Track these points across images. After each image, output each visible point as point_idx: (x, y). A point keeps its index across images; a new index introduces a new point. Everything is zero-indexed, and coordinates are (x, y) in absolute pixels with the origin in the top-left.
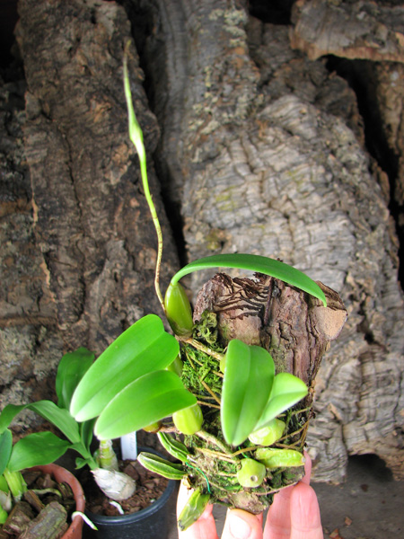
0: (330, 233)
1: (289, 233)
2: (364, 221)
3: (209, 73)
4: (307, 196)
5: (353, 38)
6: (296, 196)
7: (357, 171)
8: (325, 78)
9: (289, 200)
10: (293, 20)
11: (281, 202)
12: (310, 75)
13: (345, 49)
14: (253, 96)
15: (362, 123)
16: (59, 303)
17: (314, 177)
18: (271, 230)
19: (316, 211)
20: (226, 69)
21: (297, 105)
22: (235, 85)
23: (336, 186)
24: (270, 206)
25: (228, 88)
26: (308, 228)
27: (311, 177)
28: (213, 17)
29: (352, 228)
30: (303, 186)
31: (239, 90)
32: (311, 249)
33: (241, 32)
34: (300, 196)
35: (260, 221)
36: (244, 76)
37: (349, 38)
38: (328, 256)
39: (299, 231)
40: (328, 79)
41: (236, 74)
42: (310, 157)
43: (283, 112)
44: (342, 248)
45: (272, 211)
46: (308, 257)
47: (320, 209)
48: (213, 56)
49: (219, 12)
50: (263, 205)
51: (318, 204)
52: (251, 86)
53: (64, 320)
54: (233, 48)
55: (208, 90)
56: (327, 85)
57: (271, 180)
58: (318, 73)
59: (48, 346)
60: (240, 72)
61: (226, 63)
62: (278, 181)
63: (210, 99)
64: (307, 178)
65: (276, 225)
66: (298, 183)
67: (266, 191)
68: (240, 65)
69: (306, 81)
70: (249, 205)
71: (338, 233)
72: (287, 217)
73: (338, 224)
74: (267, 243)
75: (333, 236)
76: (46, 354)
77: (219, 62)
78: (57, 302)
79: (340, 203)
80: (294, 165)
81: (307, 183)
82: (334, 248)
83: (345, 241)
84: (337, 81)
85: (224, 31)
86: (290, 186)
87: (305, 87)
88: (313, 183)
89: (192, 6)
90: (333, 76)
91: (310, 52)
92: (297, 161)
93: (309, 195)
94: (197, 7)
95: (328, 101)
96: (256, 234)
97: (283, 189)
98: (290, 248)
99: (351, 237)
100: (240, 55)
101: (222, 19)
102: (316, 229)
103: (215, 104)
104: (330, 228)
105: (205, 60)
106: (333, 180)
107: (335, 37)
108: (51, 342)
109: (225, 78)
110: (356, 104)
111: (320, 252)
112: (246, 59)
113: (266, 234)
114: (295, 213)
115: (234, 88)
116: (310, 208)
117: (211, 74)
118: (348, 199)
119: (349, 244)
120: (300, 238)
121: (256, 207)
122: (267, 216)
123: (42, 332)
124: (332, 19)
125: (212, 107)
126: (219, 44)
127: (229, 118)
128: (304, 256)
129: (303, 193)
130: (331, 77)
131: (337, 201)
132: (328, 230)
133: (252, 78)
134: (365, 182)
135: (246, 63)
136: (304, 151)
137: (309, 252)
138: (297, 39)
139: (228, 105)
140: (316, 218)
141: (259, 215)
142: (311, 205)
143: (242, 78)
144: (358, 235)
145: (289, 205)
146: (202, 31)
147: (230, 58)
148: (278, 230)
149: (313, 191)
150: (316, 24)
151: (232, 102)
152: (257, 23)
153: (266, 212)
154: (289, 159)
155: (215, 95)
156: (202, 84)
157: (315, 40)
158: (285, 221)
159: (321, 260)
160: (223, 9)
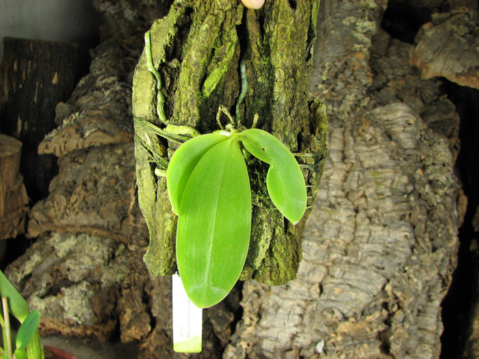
0: (389, 239)
1: (353, 225)
2: (427, 240)
3: (327, 68)
4: (381, 199)
5: (468, 67)
6: (371, 195)
7: (441, 192)
8: (435, 98)
9: (364, 196)
10: (416, 40)
11: (357, 196)
12: (421, 92)
13: (458, 75)
14: (360, 97)
15: (459, 147)
16: (135, 227)
17: (395, 184)
18: (337, 218)
19: (385, 215)
20: (345, 69)
21: (406, 115)
22: (347, 83)
23: (412, 198)
24: (347, 196)
25: (340, 85)
26: (371, 227)
27: (392, 183)
28: (346, 22)
29: (413, 242)
30: (382, 189)
31: (349, 89)
32: (366, 247)
33: (367, 40)
34: (376, 196)
35: (332, 206)
36: (358, 78)
37: (464, 66)
38: (378, 259)
39: (362, 227)
40: (438, 100)
41: (352, 75)
42: (398, 165)
43: (390, 117)
44: (395, 257)
45: (346, 201)
46: (360, 253)
47: (389, 215)
48: (336, 55)
49: (353, 19)
50: (340, 193)
51: (389, 209)
52: (361, 88)
53: (134, 242)
54: (355, 52)
55: (323, 82)
56: (436, 105)
57: (356, 173)
58: (429, 93)
59: (120, 261)
60: (356, 74)
61: (346, 63)
62: (361, 176)
63: (322, 90)
64: (388, 183)
65: (343, 215)
66: (378, 184)
67: (348, 182)
68: (357, 68)
69: (416, 97)
70: (328, 189)
71: (396, 242)
72: (357, 211)
73: (400, 235)
74: (330, 228)
75: (390, 243)
76: (116, 267)
77: (339, 61)
78: (134, 225)
79: (410, 215)
80: (381, 167)
81: (386, 187)
82: (387, 253)
83: (399, 251)
84: (446, 104)
85: (352, 35)
86: (370, 184)
87: (414, 102)
88: (391, 189)
89: (331, 9)
90: (444, 98)
91: (424, 71)
92: (385, 164)
93: (384, 198)
94: (335, 11)
95: (432, 119)
96: (322, 216)
97: (362, 185)
98: (348, 239)
99: (408, 250)
100: (360, 59)
101: (353, 26)
102: (378, 231)
103: (324, 95)
104: (391, 235)
105: (328, 57)
106: (412, 192)
107: (450, 63)
108: (123, 258)
109: (341, 76)
110: (458, 128)
111: (372, 253)
112: (364, 64)
113: (331, 219)
114: (365, 210)
115: (346, 86)
116: (380, 210)
117: (329, 70)
118: (419, 215)
119: (403, 256)
120: (361, 234)
121: (333, 193)
122: (339, 204)
123: (120, 248)
124: (452, 46)
125: (321, 98)
126: (344, 45)
127: (333, 111)
128: (357, 251)
129: (378, 194)
130: (441, 98)
131: (408, 212)
132: (389, 236)
133: (364, 81)
134: (444, 205)
135: (363, 67)
136: (396, 157)
137: (363, 249)
138: (415, 57)
139: (335, 99)
140: (382, 221)
141: (333, 200)
142: (382, 208)
143: (355, 79)
144: (415, 250)
145: (363, 201)
146: (333, 32)
147: (349, 60)
148: (343, 220)
149: (389, 196)
150: (436, 47)
151: (340, 98)
152: (386, 37)
153: (339, 200)
154: (378, 160)
155: (327, 88)
156: (319, 76)
157: (431, 61)
158: (354, 213)
159: (371, 260)
160: (357, 17)
